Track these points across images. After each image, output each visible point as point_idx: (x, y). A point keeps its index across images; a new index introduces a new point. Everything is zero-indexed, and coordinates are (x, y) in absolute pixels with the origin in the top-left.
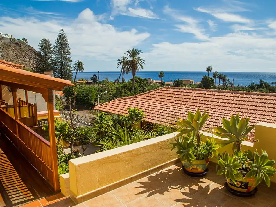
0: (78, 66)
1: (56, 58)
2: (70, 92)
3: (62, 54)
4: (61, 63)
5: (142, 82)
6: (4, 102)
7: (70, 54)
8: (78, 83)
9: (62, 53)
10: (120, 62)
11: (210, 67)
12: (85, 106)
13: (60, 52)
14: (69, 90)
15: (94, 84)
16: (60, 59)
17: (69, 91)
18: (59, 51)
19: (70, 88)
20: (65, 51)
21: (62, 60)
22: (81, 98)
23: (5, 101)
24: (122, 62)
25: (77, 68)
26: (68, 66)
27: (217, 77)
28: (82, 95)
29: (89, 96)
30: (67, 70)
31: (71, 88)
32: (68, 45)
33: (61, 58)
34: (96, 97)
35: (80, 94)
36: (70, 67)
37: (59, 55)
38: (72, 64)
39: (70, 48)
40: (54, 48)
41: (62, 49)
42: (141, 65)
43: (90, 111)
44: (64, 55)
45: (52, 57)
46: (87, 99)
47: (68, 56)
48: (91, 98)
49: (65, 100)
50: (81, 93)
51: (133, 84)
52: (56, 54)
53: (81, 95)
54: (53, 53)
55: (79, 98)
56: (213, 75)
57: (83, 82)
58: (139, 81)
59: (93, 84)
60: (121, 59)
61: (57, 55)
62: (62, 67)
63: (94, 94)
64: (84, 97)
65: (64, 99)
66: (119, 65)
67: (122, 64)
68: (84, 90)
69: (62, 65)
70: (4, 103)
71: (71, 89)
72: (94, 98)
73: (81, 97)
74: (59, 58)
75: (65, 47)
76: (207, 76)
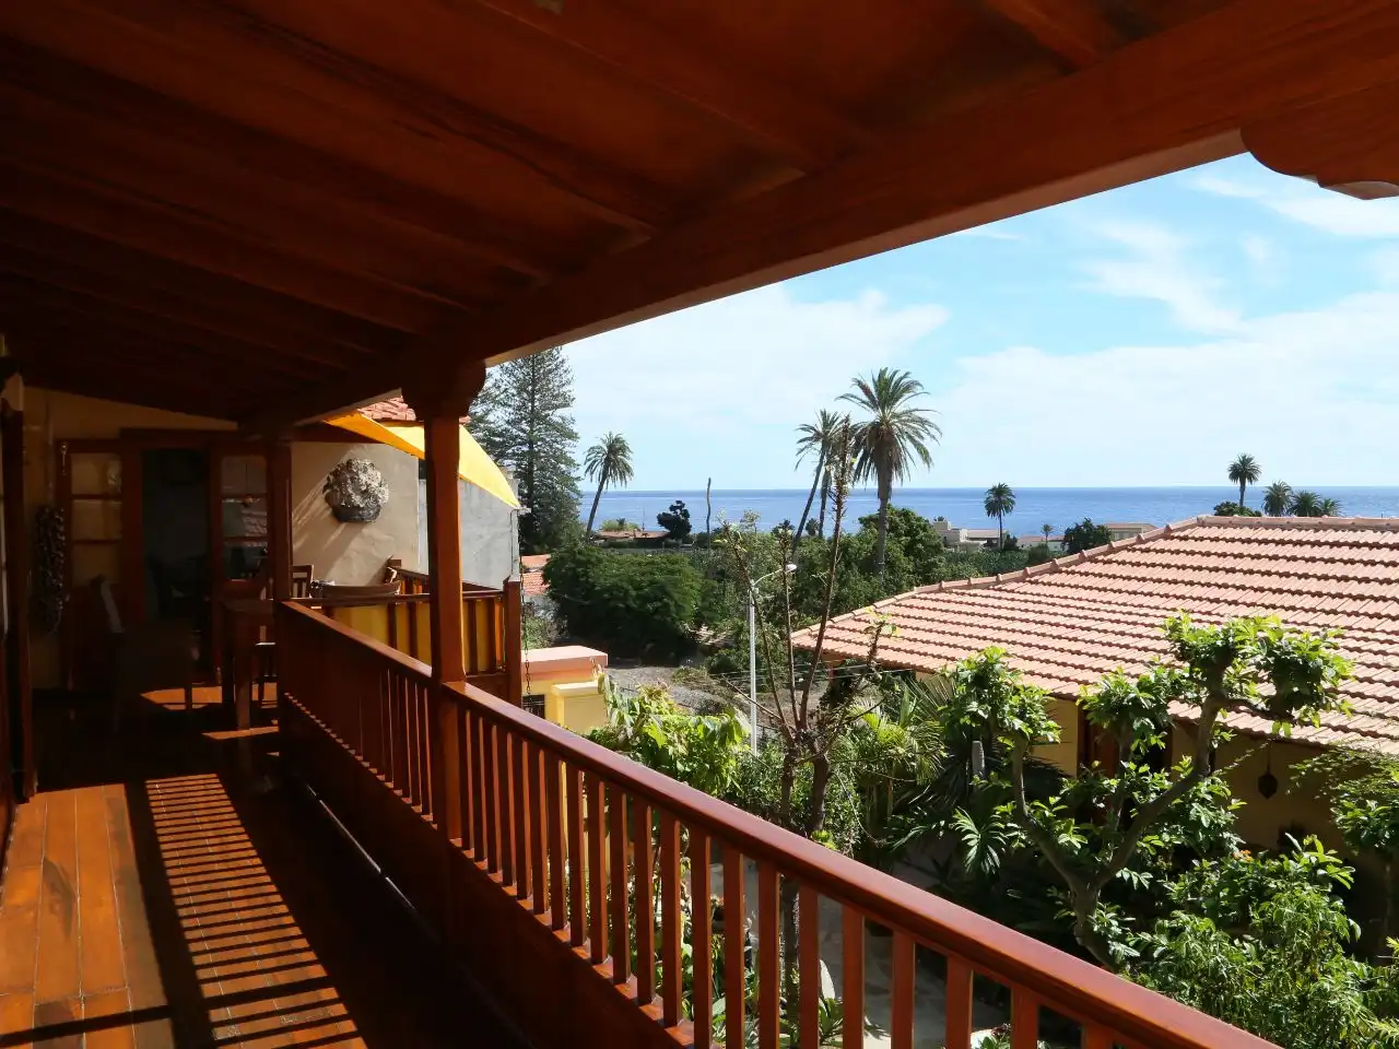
0: (607, 459)
1: (508, 422)
2: (576, 576)
3: (533, 407)
4: (531, 447)
5: (922, 534)
6: (304, 575)
7: (568, 405)
8: (598, 542)
9: (533, 401)
10: (810, 435)
11: (1245, 461)
12: (649, 646)
13: (525, 395)
14: (570, 565)
15: (676, 545)
16: (524, 426)
17: (574, 569)
18: (521, 390)
19: (578, 556)
20: (549, 389)
21: (532, 431)
22: (628, 607)
23: (307, 569)
24: (817, 437)
25: (600, 468)
26: (562, 457)
27: (1286, 507)
28: (634, 593)
29: (667, 594)
30: (556, 475)
31: (583, 558)
32: (563, 362)
33: (531, 423)
34: (699, 603)
35: (625, 585)
36: (570, 462)
37: (519, 408)
38: (578, 452)
39: (569, 376)
40: (498, 377)
41: (534, 383)
42: (919, 447)
43: (674, 671)
44: (545, 408)
45: (491, 418)
46: (656, 610)
47: (559, 412)
48: (676, 605)
49: (549, 617)
50: (631, 581)
51: (880, 539)
52: (510, 406)
53: (627, 591)
54: (494, 401)
55: (621, 605)
56: (1267, 498)
57: (621, 534)
58: (903, 527)
59: (668, 546)
60: (812, 425)
61: (511, 410)
62: (531, 464)
63: (692, 587)
64: (646, 599)
65: (547, 609)
66: (802, 453)
67: (819, 445)
68: (645, 569)
69: (532, 454)
70: (300, 581)
71: (579, 563)
72: (693, 606)
73: (631, 603)
74: (520, 421)
75: (550, 372)
76: (1234, 505)
